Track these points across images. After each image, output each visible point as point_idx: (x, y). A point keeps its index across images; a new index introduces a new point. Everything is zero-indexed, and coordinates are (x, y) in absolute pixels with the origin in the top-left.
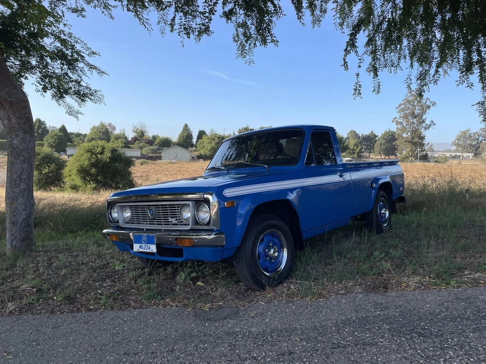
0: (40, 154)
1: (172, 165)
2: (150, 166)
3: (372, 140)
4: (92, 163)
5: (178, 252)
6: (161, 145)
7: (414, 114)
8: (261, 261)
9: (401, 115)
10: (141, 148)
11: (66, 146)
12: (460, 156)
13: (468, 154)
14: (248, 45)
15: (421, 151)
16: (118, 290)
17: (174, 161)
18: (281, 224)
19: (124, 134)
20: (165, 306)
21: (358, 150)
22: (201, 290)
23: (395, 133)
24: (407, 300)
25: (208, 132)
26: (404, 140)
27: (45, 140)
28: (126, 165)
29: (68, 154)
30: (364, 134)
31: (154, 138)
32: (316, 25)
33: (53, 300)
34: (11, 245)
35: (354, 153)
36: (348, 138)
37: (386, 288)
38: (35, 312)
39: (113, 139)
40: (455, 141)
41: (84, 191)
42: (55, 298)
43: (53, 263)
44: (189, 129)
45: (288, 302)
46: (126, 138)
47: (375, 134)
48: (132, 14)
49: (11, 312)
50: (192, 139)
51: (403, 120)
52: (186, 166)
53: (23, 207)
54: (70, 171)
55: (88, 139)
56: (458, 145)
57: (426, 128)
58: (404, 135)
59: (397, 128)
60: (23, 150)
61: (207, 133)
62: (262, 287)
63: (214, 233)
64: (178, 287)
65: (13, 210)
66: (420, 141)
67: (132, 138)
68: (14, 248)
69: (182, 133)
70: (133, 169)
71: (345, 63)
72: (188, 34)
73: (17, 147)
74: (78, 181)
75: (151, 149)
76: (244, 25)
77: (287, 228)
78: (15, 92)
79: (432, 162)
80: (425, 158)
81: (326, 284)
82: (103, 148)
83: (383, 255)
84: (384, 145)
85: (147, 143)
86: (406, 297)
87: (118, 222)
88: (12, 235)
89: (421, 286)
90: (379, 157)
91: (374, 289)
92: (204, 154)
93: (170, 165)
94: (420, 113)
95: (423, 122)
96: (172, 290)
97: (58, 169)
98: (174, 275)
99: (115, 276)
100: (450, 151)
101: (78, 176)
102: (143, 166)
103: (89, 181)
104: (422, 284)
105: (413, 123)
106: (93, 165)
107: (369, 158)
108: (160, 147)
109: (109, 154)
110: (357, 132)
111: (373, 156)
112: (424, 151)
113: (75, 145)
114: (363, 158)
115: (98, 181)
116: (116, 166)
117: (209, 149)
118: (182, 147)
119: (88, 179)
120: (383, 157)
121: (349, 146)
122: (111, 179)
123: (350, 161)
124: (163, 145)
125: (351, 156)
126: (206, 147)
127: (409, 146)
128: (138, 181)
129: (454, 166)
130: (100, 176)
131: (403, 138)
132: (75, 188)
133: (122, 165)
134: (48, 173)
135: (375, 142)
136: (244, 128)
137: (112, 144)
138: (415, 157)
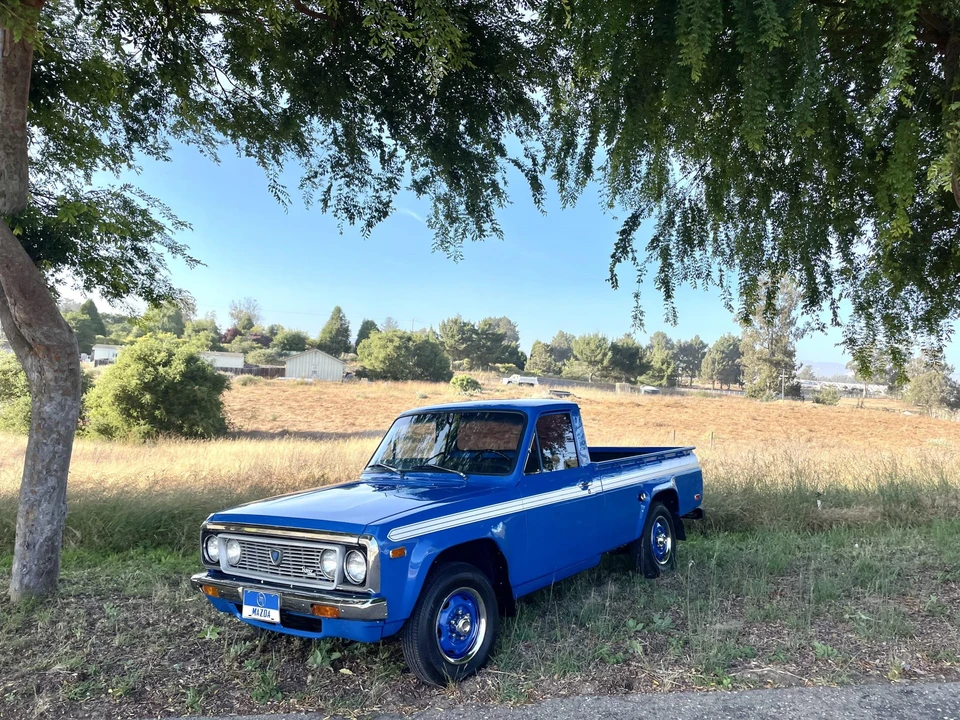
1: (306, 388)
2: (263, 389)
3: (697, 351)
4: (145, 383)
5: (313, 624)
6: (285, 345)
8: (442, 639)
10: (245, 352)
11: (94, 342)
12: (862, 391)
13: (876, 387)
14: (453, 230)
15: (788, 378)
16: (213, 680)
17: (310, 380)
18: (479, 577)
19: (213, 322)
20: (288, 711)
21: (670, 370)
22: (346, 683)
23: (740, 341)
24: (654, 709)
25: (380, 323)
26: (757, 355)
28: (214, 389)
29: (96, 358)
30: (683, 341)
31: (273, 332)
32: (568, 205)
33: (107, 694)
34: (21, 583)
35: (662, 378)
36: (650, 347)
37: (629, 687)
38: (81, 716)
39: (190, 331)
41: (125, 438)
42: (110, 691)
43: (96, 620)
44: (344, 316)
45: (479, 708)
46: (215, 330)
47: (702, 342)
48: (254, 160)
49: (42, 714)
50: (347, 336)
52: (333, 390)
53: (48, 518)
54: (100, 397)
55: (138, 330)
57: (797, 336)
58: (758, 348)
59: (743, 333)
60: (58, 423)
61: (379, 327)
62: (442, 682)
63: (371, 600)
64: (310, 677)
65: (30, 523)
66: (787, 359)
67: (228, 330)
68: (26, 589)
69: (329, 323)
70: (226, 397)
71: (613, 276)
72: (351, 217)
73: (50, 418)
74: (114, 417)
75: (264, 355)
76: (446, 200)
77: (487, 584)
78: (58, 331)
79: (809, 399)
80: (795, 392)
81: (542, 678)
82: (171, 354)
83: (640, 626)
84: (719, 363)
85: (258, 341)
86: (654, 703)
87: (218, 563)
88: (24, 566)
89: (681, 685)
90: (710, 386)
91: (610, 688)
92: (371, 368)
93: (300, 388)
94: (784, 308)
95: (792, 323)
96: (301, 683)
98: (303, 653)
99: (205, 653)
101: (114, 407)
102: (246, 389)
103: (137, 418)
104: (684, 682)
105: (773, 325)
106: (147, 387)
107: (691, 387)
108: (283, 350)
109: (182, 367)
110: (669, 337)
111: (699, 384)
112: (793, 378)
113: (111, 340)
114: (679, 386)
115: (155, 418)
116: (194, 391)
117: (380, 359)
118: (328, 353)
119: (135, 414)
120: (717, 385)
121: (652, 363)
122: (182, 416)
123: (654, 392)
124: (291, 347)
125: (656, 383)
126: (374, 355)
127: (766, 368)
128: (236, 420)
129: (848, 410)
130: (159, 409)
131: (754, 353)
132: (106, 432)
133: (205, 389)
135: (703, 357)
136: (452, 321)
137: (188, 340)
138: (777, 389)
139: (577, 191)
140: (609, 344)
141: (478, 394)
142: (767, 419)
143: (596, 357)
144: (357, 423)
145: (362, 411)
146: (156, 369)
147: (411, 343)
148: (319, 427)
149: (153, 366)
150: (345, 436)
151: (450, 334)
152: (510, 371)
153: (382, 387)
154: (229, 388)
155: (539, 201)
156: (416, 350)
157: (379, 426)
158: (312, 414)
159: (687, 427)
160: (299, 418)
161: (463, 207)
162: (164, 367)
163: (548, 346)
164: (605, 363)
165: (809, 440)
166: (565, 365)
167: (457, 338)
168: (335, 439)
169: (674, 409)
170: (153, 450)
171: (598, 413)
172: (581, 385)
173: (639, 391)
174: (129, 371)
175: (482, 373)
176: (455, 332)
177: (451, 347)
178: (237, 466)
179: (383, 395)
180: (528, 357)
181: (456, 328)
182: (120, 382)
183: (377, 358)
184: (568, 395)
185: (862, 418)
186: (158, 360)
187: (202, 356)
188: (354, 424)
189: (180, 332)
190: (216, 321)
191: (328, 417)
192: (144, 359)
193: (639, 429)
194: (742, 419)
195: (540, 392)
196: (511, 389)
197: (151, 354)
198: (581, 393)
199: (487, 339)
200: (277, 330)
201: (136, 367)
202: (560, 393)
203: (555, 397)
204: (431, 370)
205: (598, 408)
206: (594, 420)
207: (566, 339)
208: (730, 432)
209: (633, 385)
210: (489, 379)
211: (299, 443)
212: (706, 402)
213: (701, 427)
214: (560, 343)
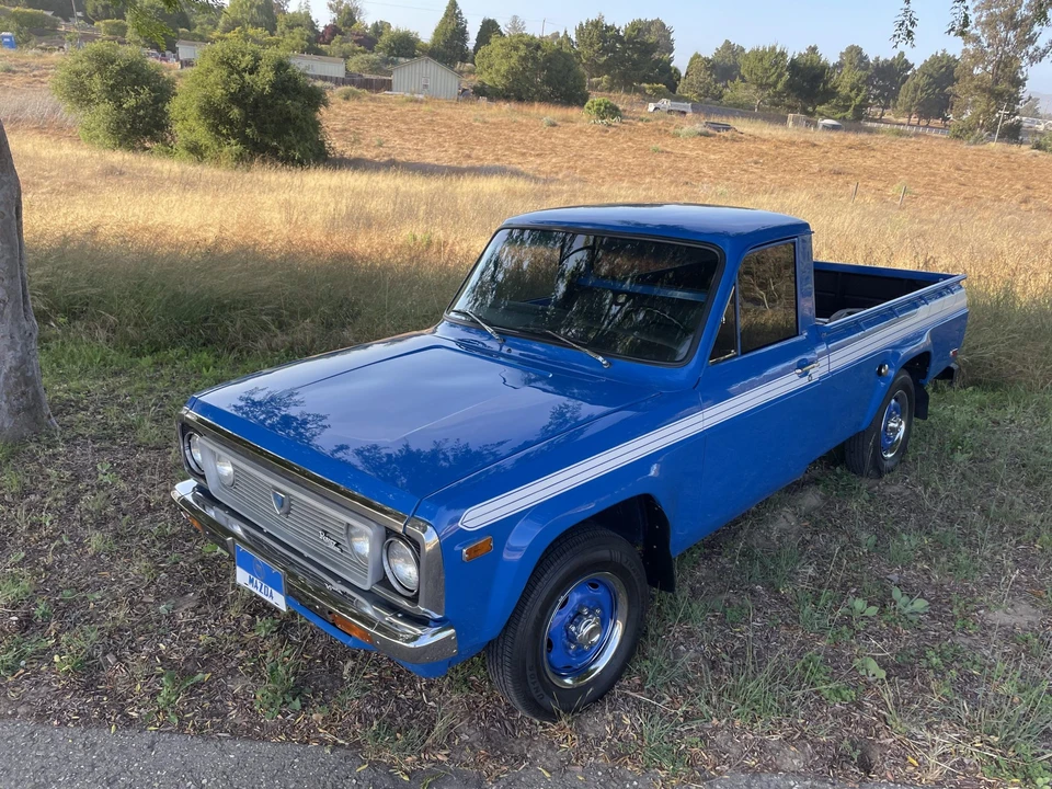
0: (115, 61)
1: (416, 107)
2: (366, 105)
3: (899, 75)
4: (231, 93)
6: (392, 49)
7: (1012, 16)
9: (981, 16)
10: (346, 57)
11: (178, 36)
15: (1009, 115)
17: (421, 96)
19: (308, 16)
21: (859, 99)
23: (957, 61)
25: (504, 26)
26: (975, 83)
27: (127, 17)
28: (309, 105)
29: (181, 57)
30: (881, 59)
31: (379, 28)
35: (846, 108)
36: (839, 66)
39: (283, 27)
41: (217, 160)
44: (460, 13)
46: (312, 26)
47: (906, 61)
50: (465, 40)
51: (983, 32)
52: (446, 110)
54: (184, 109)
55: (226, 22)
57: (1033, 59)
58: (977, 71)
59: (965, 51)
61: (503, 29)
63: (427, 631)
66: (1013, 90)
67: (326, 27)
69: (443, 22)
70: (323, 114)
74: (202, 135)
75: (368, 61)
79: (1028, 143)
80: (1013, 133)
82: (257, 58)
84: (922, 91)
85: (359, 42)
90: (905, 120)
92: (491, 84)
93: (409, 107)
94: (1027, 17)
95: (1031, 41)
97: (156, 101)
101: (201, 122)
102: (349, 105)
103: (227, 137)
105: (1006, 41)
106: (236, 99)
107: (880, 120)
108: (389, 56)
109: (271, 76)
110: (865, 52)
111: (892, 117)
112: (1015, 115)
113: (195, 35)
114: (868, 120)
115: (247, 137)
116: (287, 107)
117: (502, 72)
118: (440, 61)
119: (224, 131)
120: (914, 120)
121: (839, 89)
122: (275, 136)
123: (834, 128)
124: (398, 52)
125: (839, 115)
126: (496, 67)
127: (982, 101)
128: (337, 144)
130: (250, 126)
131: (972, 79)
132: (196, 151)
133: (300, 105)
134: (136, 108)
135: (904, 81)
136: (592, 24)
137: (281, 38)
138: (992, 129)
140: (789, 59)
141: (618, 124)
142: (974, 168)
143: (768, 78)
144: (473, 156)
145: (480, 140)
146: (242, 77)
147: (540, 53)
148: (430, 158)
149: (238, 73)
150: (458, 172)
151: (588, 43)
152: (658, 95)
153: (503, 110)
154: (326, 104)
156: (545, 62)
157: (498, 160)
159: (872, 177)
160: (408, 145)
162: (250, 74)
163: (709, 61)
164: (780, 86)
165: (1025, 201)
167: (596, 48)
168: (447, 175)
169: (857, 152)
170: (248, 175)
171: (762, 154)
172: (743, 116)
173: (816, 125)
174: (212, 78)
175: (623, 96)
176: (594, 39)
177: (588, 59)
178: (333, 205)
179: (505, 120)
180: (683, 75)
181: (595, 33)
182: (203, 91)
183: (498, 71)
184: (727, 128)
186: (243, 65)
187: (292, 61)
188: (469, 157)
189: (272, 29)
190: (312, 14)
191: (440, 145)
192: (227, 63)
193: (812, 177)
194: (943, 169)
195: (693, 124)
196: (657, 119)
197: (235, 58)
198: (744, 126)
199: (634, 50)
200: (383, 28)
201: (220, 73)
202: (717, 126)
203: (711, 131)
204: (564, 89)
205: (764, 147)
206: (756, 163)
207: (733, 52)
208: (926, 186)
209: (810, 118)
210: (632, 104)
211: (406, 178)
212: (898, 142)
213: (890, 178)
214: (724, 58)
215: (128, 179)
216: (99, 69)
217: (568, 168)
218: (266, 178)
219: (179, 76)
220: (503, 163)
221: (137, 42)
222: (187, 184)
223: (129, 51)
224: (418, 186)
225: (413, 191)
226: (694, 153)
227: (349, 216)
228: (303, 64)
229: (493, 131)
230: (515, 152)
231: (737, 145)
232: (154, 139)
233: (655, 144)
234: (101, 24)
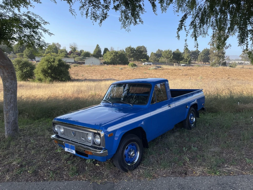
0: (21, 62)
1: (90, 67)
2: (79, 68)
3: (197, 54)
4: (48, 67)
10: (74, 58)
11: (35, 56)
12: (243, 63)
13: (248, 62)
15: (223, 60)
16: (58, 167)
17: (92, 65)
19: (65, 50)
20: (80, 180)
21: (189, 59)
22: (97, 169)
23: (209, 50)
26: (214, 54)
27: (24, 52)
28: (66, 68)
29: (36, 60)
30: (193, 51)
31: (81, 51)
33: (27, 172)
34: (8, 133)
35: (187, 61)
36: (184, 53)
37: (186, 174)
38: (19, 181)
39: (60, 52)
40: (242, 55)
41: (45, 82)
43: (28, 144)
44: (99, 47)
46: (66, 52)
47: (198, 51)
50: (101, 53)
52: (97, 68)
53: (12, 115)
54: (38, 71)
55: (46, 52)
56: (243, 57)
57: (226, 48)
58: (214, 52)
59: (211, 48)
60: (11, 88)
61: (109, 50)
63: (102, 150)
65: (8, 117)
66: (223, 55)
67: (69, 52)
69: (96, 49)
70: (69, 70)
73: (8, 87)
74: (42, 76)
75: (79, 58)
79: (228, 66)
80: (224, 64)
81: (157, 170)
82: (54, 59)
84: (203, 57)
85: (77, 54)
88: (8, 128)
90: (200, 63)
91: (179, 174)
92: (107, 61)
93: (89, 67)
95: (225, 44)
96: (84, 169)
97: (31, 70)
99: (57, 157)
100: (238, 60)
101: (41, 74)
102: (76, 67)
103: (47, 76)
104: (203, 172)
106: (49, 68)
107: (195, 64)
108: (84, 57)
109: (58, 63)
111: (197, 63)
113: (40, 55)
114: (192, 63)
115: (52, 76)
116: (61, 69)
117: (110, 59)
118: (96, 57)
119: (47, 75)
120: (202, 63)
121: (184, 57)
122: (59, 75)
123: (184, 66)
124: (86, 56)
125: (185, 63)
126: (108, 58)
127: (216, 58)
128: (73, 76)
129: (239, 69)
130: (53, 74)
132: (40, 80)
133: (64, 68)
134: (26, 72)
135: (199, 55)
136: (129, 48)
137: (59, 55)
138: (219, 63)
139: (167, 7)
140: (172, 52)
141: (136, 68)
142: (216, 72)
143: (168, 56)
144: (104, 76)
145: (105, 73)
147: (118, 54)
148: (94, 78)
149: (50, 63)
150: (101, 80)
151: (128, 51)
152: (145, 61)
153: (110, 67)
154: (70, 68)
155: (155, 11)
156: (119, 56)
157: (110, 77)
158: (92, 74)
159: (194, 75)
160: (89, 75)
161: (130, 14)
162: (53, 63)
163: (155, 54)
164: (171, 58)
165: (229, 78)
166: (160, 59)
168: (98, 81)
169: (190, 70)
170: (52, 85)
171: (169, 72)
172: (164, 64)
173: (180, 65)
174: (44, 64)
175: (137, 62)
176: (129, 51)
177: (128, 55)
178: (73, 89)
179: (111, 69)
180: (150, 57)
181: (129, 49)
182: (42, 67)
184: (161, 67)
185: (243, 71)
186: (51, 61)
187: (62, 59)
188: (103, 77)
189: (57, 53)
190: (66, 49)
191: (97, 75)
192: (48, 61)
193: (180, 76)
194: (209, 73)
195: (153, 67)
196: (145, 66)
197: (49, 59)
198: (164, 66)
199: (138, 52)
200: (82, 51)
201: (46, 63)
202: (158, 67)
203: (157, 68)
204: (123, 61)
205: (169, 71)
206: (168, 74)
207: (160, 51)
208: (206, 76)
209: (179, 64)
210: (139, 64)
211: (89, 82)
212: (199, 68)
213: (198, 75)
214: (158, 53)
215: (25, 87)
216: (18, 64)
217: (126, 78)
218: (57, 85)
219: (36, 64)
220: (111, 78)
221: (26, 58)
222: (39, 87)
223: (25, 59)
224: (92, 84)
225: (91, 85)
226: (154, 73)
227: (77, 91)
228: (65, 60)
229: (108, 71)
230: (114, 75)
231: (163, 71)
232: (30, 78)
233: (144, 72)
234: (18, 54)
